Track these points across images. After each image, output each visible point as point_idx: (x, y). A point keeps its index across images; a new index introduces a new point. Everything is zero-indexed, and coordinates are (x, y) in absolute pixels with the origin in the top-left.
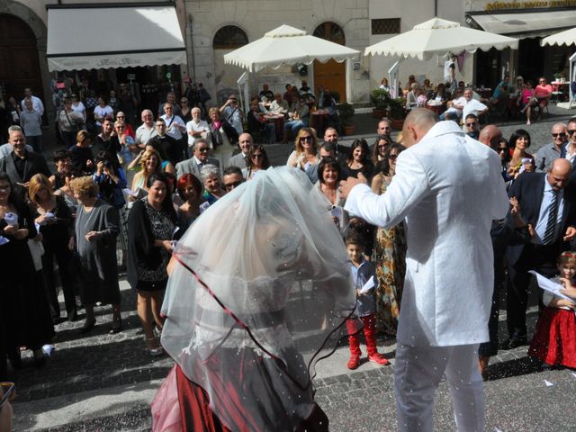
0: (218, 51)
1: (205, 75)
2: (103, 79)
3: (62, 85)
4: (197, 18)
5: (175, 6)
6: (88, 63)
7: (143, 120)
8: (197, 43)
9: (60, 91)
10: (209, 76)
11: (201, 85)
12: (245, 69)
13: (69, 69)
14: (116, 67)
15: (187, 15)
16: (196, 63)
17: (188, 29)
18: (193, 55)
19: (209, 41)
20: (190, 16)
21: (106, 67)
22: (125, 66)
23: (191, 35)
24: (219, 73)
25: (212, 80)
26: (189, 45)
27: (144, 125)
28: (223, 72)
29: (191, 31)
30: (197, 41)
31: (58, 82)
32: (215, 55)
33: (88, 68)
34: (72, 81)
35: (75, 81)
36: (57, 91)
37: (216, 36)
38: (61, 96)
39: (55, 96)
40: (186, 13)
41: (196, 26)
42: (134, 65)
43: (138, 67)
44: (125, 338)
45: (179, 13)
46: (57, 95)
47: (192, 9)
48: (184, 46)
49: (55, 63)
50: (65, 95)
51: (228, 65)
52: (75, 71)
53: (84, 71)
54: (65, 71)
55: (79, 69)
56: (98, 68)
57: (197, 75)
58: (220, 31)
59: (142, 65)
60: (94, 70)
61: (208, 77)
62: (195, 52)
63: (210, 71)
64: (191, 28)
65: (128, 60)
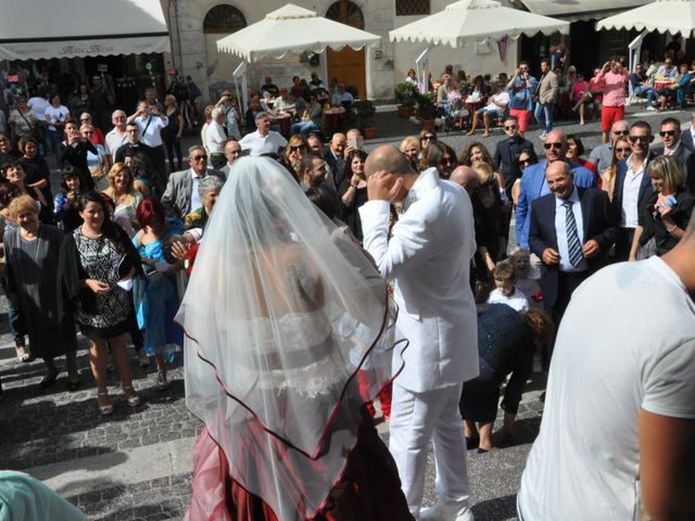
0: (210, 36)
1: (195, 65)
2: (67, 70)
3: (15, 78)
6: (46, 51)
7: (114, 122)
8: (183, 26)
9: (13, 86)
10: (199, 66)
11: (189, 78)
12: (243, 59)
13: (24, 58)
14: (82, 55)
16: (184, 50)
17: (172, 9)
18: (179, 41)
19: (198, 24)
21: (71, 56)
22: (94, 55)
23: (176, 16)
24: (211, 62)
25: (203, 71)
26: (174, 26)
27: (115, 130)
28: (216, 61)
29: (176, 11)
30: (183, 22)
31: (10, 74)
32: (205, 41)
33: (48, 57)
34: (28, 73)
35: (31, 72)
36: (8, 85)
37: (207, 18)
38: (15, 92)
39: (7, 92)
41: (181, 4)
42: (105, 54)
43: (111, 56)
44: (88, 397)
46: (9, 91)
48: (166, 30)
49: (6, 51)
50: (19, 91)
51: (222, 53)
52: (31, 61)
53: (42, 60)
54: (18, 61)
55: (36, 58)
56: (60, 57)
57: (184, 66)
58: (211, 11)
59: (116, 54)
60: (55, 60)
62: (181, 37)
63: (201, 61)
64: (176, 7)
65: (97, 48)
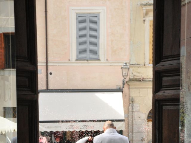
0: (150, 123)
1: (140, 139)
4: (137, 100)
5: (122, 92)
6: (60, 127)
8: (136, 118)
13: (48, 130)
14: (78, 130)
15: (131, 98)
16: (135, 131)
17: (130, 108)
18: (132, 125)
19: (144, 116)
20: (133, 98)
21: (72, 130)
22: (84, 130)
23: (132, 112)
25: (145, 142)
26: (130, 118)
29: (133, 109)
30: (136, 115)
32: (148, 126)
33: (60, 130)
34: (50, 138)
40: (129, 96)
41: (135, 105)
42: (90, 130)
45: (124, 97)
47: (134, 93)
48: (123, 118)
52: (51, 132)
53: (58, 132)
54: (45, 132)
55: (54, 131)
56: (66, 130)
61: (142, 140)
62: (134, 124)
63: (144, 137)
64: (132, 107)
65: (86, 126)
